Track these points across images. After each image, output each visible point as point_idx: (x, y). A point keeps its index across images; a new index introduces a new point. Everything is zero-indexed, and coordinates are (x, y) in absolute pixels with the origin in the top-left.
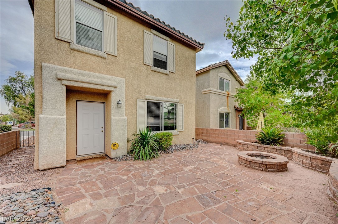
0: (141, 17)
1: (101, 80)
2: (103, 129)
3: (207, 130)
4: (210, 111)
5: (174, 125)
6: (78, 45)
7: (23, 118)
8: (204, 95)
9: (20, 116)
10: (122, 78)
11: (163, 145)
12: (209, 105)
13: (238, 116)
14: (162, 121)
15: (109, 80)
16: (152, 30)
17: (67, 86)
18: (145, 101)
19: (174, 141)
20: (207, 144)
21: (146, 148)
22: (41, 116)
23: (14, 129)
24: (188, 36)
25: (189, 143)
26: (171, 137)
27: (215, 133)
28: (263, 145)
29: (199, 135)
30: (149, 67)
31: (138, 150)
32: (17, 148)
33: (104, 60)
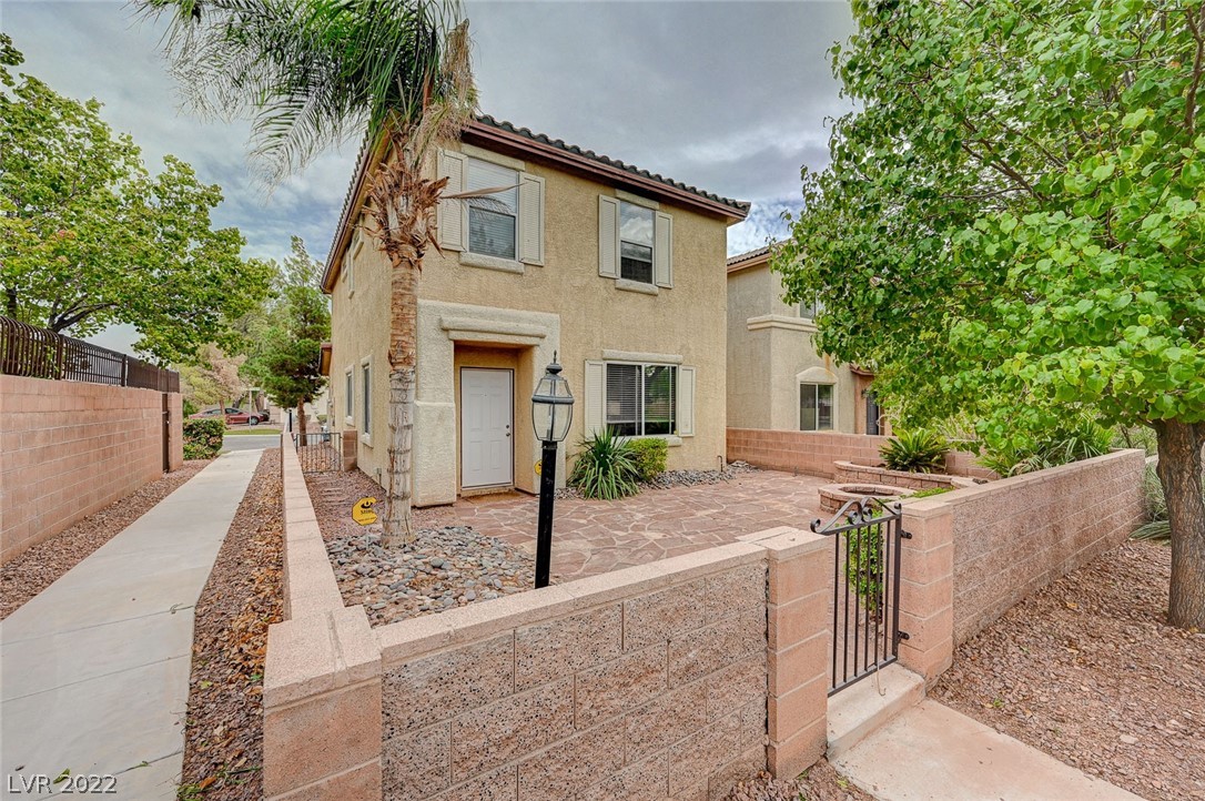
0: (595, 171)
1: (515, 324)
2: (509, 431)
3: (759, 435)
4: (772, 380)
5: (671, 421)
6: (474, 255)
8: (754, 333)
10: (553, 315)
11: (645, 469)
12: (769, 362)
13: (863, 393)
14: (640, 412)
15: (531, 321)
16: (617, 191)
17: (455, 342)
18: (602, 363)
19: (671, 462)
20: (758, 474)
21: (611, 472)
22: (418, 403)
24: (705, 193)
25: (710, 468)
26: (664, 451)
27: (780, 444)
28: (892, 472)
29: (738, 450)
30: (612, 281)
31: (592, 478)
33: (518, 278)
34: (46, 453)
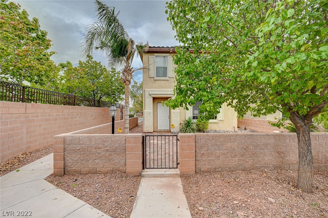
1: (166, 92)
2: (169, 117)
6: (157, 78)
7: (138, 110)
9: (137, 109)
15: (170, 91)
17: (153, 97)
22: (145, 111)
23: (135, 116)
32: (137, 126)
33: (168, 81)
34: (95, 119)
